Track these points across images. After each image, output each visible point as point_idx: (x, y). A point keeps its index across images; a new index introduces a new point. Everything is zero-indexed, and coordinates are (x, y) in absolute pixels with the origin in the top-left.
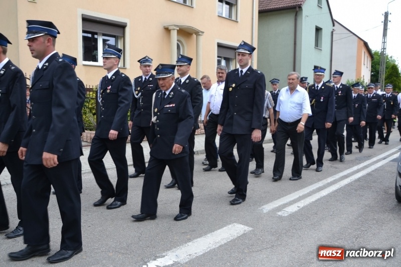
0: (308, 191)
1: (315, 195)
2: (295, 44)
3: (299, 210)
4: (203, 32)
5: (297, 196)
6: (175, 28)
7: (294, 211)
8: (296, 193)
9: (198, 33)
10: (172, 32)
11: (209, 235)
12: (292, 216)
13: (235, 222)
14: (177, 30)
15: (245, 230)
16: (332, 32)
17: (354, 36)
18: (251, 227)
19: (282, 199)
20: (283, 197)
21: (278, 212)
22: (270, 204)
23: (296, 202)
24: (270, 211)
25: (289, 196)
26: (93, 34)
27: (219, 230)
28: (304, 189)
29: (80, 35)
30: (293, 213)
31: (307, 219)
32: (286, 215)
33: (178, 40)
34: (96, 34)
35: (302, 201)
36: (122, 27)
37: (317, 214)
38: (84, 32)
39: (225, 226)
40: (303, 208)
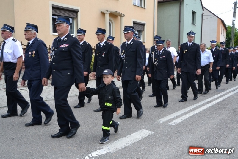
0: (188, 110)
1: (191, 112)
2: (180, 22)
3: (182, 122)
4: (124, 15)
5: (181, 113)
6: (107, 12)
7: (179, 122)
8: (180, 111)
9: (121, 15)
10: (106, 15)
11: (128, 136)
12: (178, 125)
13: (143, 129)
14: (109, 14)
15: (149, 134)
16: (202, 15)
17: (215, 17)
18: (153, 131)
19: (171, 115)
20: (172, 114)
21: (169, 122)
22: (164, 118)
23: (180, 117)
24: (164, 122)
25: (175, 113)
27: (134, 134)
28: (185, 109)
29: (51, 17)
30: (178, 123)
31: (186, 127)
32: (174, 124)
33: (109, 20)
35: (184, 116)
36: (76, 12)
37: (193, 124)
38: (53, 15)
39: (137, 131)
40: (184, 120)
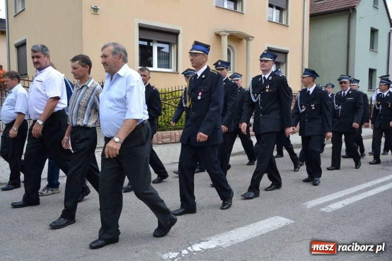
1: (362, 194)
3: (343, 208)
4: (253, 37)
5: (343, 195)
6: (225, 34)
7: (338, 208)
9: (248, 38)
10: (223, 37)
11: (251, 225)
12: (336, 212)
13: (277, 215)
14: (228, 36)
15: (287, 223)
16: (390, 34)
18: (293, 220)
19: (327, 196)
20: (328, 195)
21: (322, 208)
22: (314, 201)
23: (341, 200)
24: (313, 207)
25: (334, 194)
26: (149, 41)
28: (350, 189)
29: (137, 43)
30: (337, 210)
31: (351, 216)
32: (330, 211)
33: (228, 46)
34: (152, 41)
35: (348, 199)
36: (175, 34)
37: (362, 212)
38: (140, 39)
39: (268, 218)
40: (348, 206)
